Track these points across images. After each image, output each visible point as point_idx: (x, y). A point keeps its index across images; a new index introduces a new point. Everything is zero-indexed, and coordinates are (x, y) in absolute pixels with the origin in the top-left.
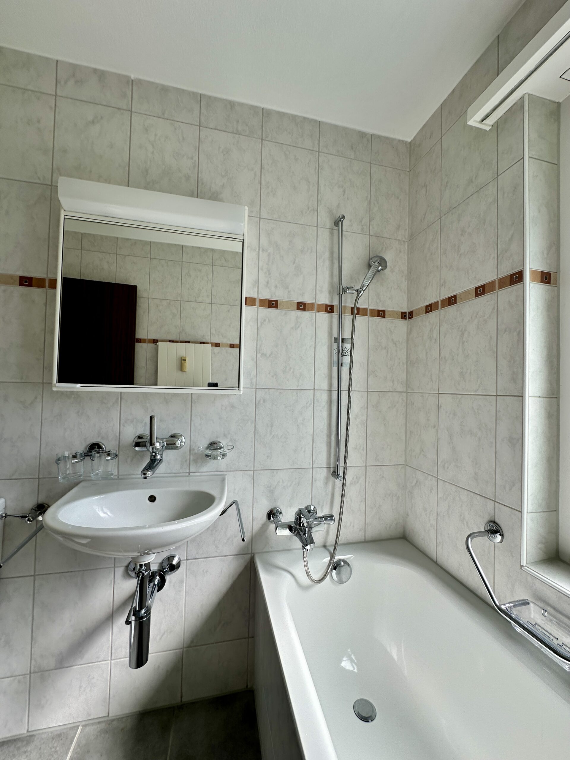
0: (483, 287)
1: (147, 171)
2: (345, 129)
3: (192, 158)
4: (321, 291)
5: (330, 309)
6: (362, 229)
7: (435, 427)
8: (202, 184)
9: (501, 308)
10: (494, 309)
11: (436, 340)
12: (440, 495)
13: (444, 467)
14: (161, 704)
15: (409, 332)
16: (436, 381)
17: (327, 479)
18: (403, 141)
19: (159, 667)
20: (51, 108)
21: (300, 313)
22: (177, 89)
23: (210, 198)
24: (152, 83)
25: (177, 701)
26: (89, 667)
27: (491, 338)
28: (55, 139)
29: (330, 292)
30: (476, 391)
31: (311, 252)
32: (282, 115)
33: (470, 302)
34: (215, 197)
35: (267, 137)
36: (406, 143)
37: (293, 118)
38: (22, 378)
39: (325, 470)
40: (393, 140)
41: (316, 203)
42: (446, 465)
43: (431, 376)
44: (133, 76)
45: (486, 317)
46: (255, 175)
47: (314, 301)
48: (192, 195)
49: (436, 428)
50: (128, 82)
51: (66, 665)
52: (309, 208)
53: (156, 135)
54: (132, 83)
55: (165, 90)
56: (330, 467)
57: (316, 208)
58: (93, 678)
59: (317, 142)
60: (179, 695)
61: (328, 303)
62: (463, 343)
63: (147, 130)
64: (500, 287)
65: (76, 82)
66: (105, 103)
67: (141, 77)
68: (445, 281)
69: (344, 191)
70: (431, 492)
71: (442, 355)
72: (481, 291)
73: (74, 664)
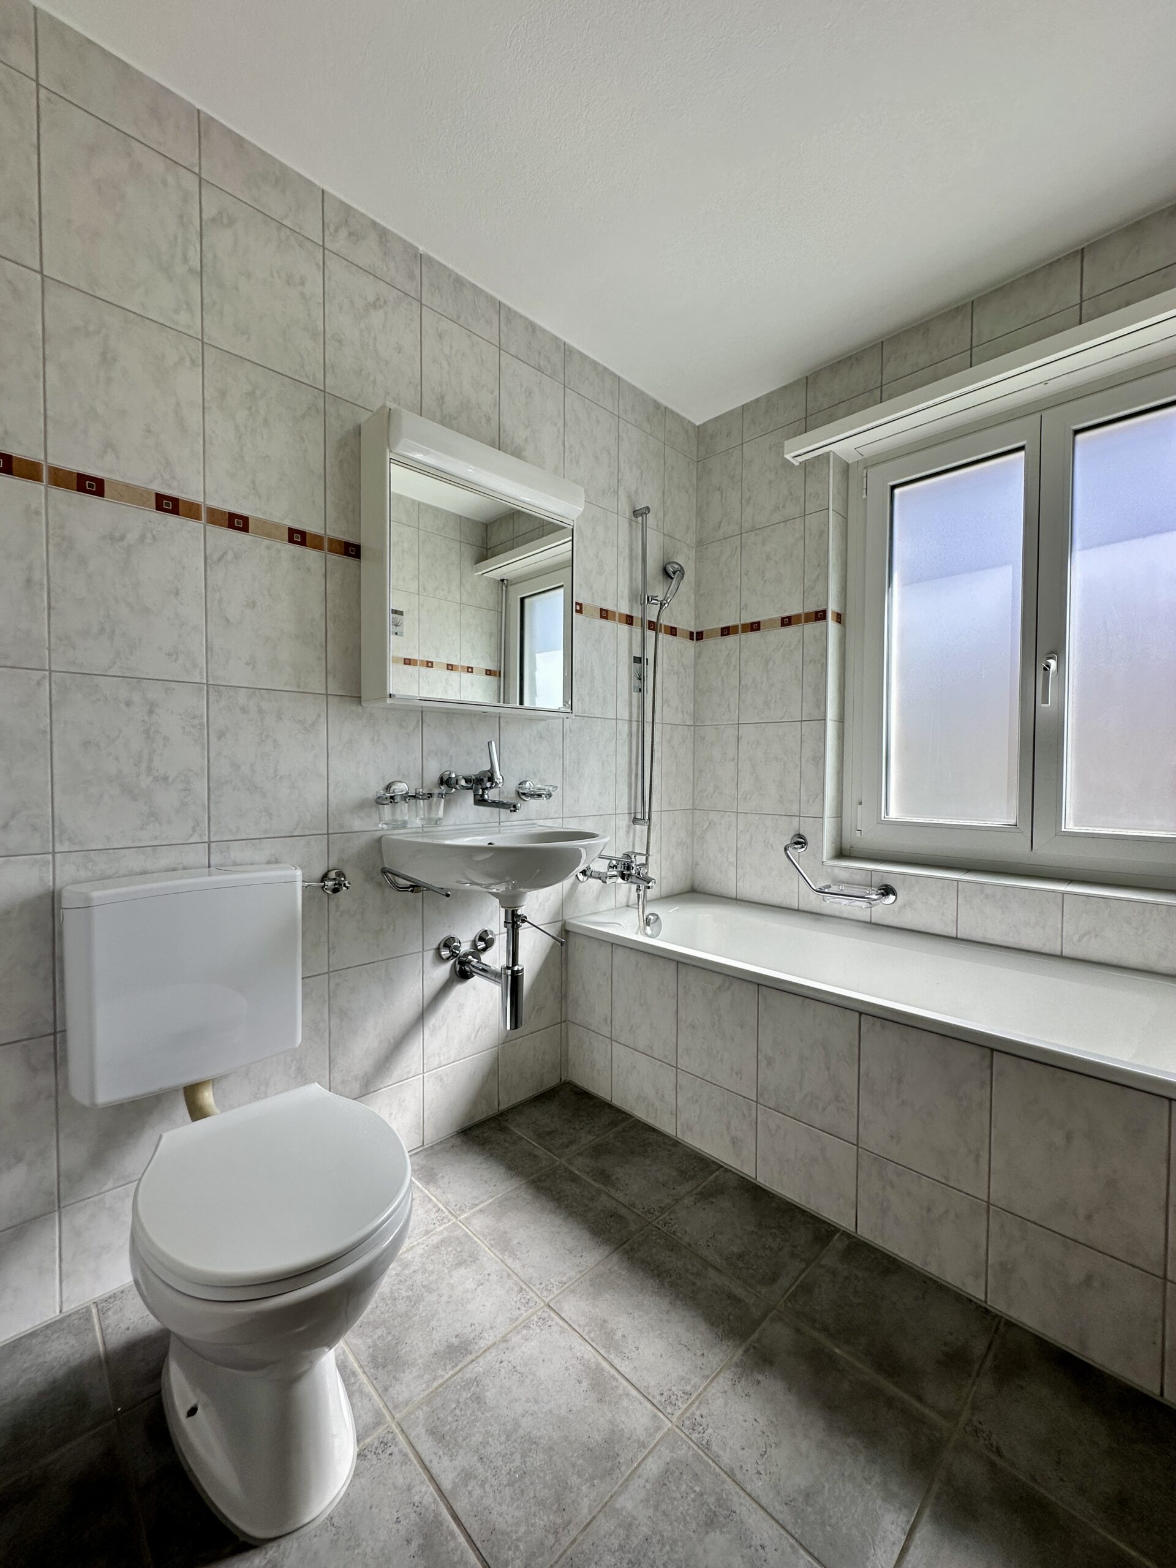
0: (789, 618)
1: (442, 397)
2: (642, 393)
3: (492, 393)
4: (622, 598)
5: (629, 620)
6: (657, 525)
7: (734, 759)
8: (504, 431)
9: (806, 641)
10: (800, 640)
11: (735, 666)
12: (740, 828)
13: (745, 798)
14: (479, 1118)
15: (698, 655)
16: (735, 711)
17: (629, 827)
18: (692, 423)
19: (475, 1073)
20: (318, 264)
21: (603, 621)
22: (474, 286)
23: (512, 454)
24: (445, 266)
25: (493, 1111)
26: (399, 1086)
27: (797, 667)
28: (326, 318)
29: (630, 601)
30: (781, 719)
31: (612, 546)
32: (584, 357)
33: (775, 631)
34: (517, 453)
35: (569, 384)
36: (693, 425)
37: (595, 364)
38: (299, 687)
39: (627, 815)
40: (684, 419)
41: (616, 483)
42: (748, 796)
43: (729, 705)
44: (422, 249)
45: (792, 648)
46: (558, 430)
47: (615, 610)
48: (492, 445)
49: (736, 760)
50: (416, 256)
51: (372, 1090)
52: (610, 489)
53: (451, 347)
54: (422, 259)
55: (459, 282)
56: (631, 813)
57: (616, 490)
58: (404, 1100)
59: (616, 403)
60: (496, 1104)
61: (628, 613)
62: (768, 671)
63: (440, 336)
64: (806, 621)
65: (350, 234)
66: (388, 280)
67: (432, 254)
68: (746, 605)
69: (642, 473)
70: (729, 828)
71: (743, 683)
72: (787, 621)
73: (382, 1086)
